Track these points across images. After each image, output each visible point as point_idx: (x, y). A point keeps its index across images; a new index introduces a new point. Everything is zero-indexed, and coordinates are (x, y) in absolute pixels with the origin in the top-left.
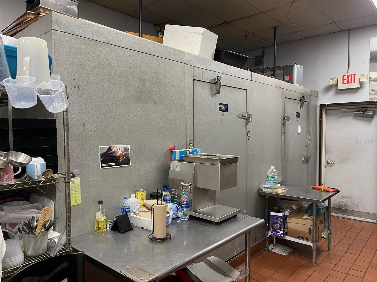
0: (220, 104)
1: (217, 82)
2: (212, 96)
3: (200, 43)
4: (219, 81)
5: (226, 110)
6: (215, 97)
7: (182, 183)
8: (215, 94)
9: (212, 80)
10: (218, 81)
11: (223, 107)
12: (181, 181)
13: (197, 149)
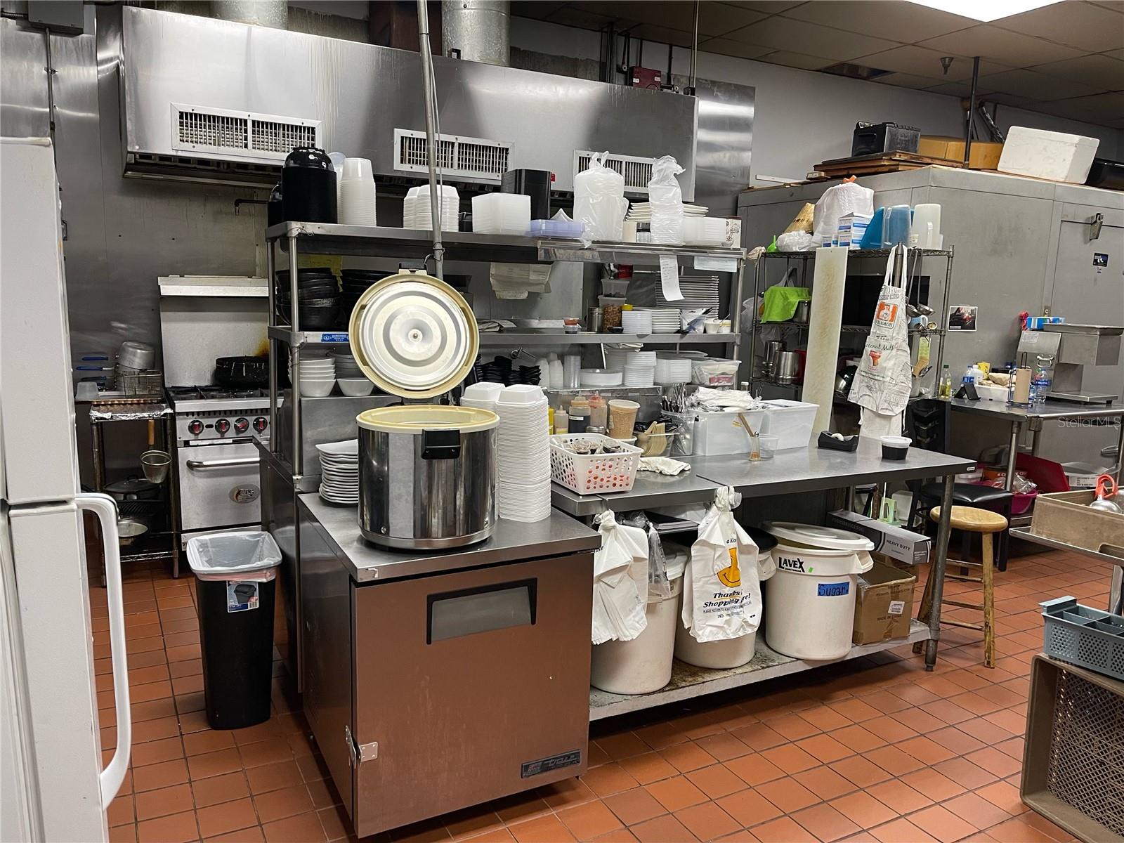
0: (1096, 254)
1: (1096, 222)
2: (1086, 243)
3: (1071, 158)
4: (1099, 219)
5: (1105, 263)
6: (1089, 244)
7: (1038, 357)
8: (1091, 240)
9: (1089, 218)
10: (1099, 221)
11: (1100, 260)
12: (1038, 354)
13: (1060, 318)
